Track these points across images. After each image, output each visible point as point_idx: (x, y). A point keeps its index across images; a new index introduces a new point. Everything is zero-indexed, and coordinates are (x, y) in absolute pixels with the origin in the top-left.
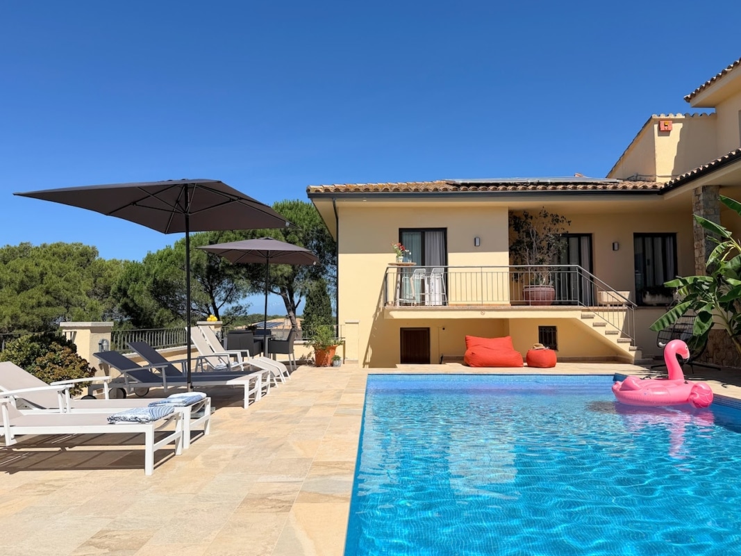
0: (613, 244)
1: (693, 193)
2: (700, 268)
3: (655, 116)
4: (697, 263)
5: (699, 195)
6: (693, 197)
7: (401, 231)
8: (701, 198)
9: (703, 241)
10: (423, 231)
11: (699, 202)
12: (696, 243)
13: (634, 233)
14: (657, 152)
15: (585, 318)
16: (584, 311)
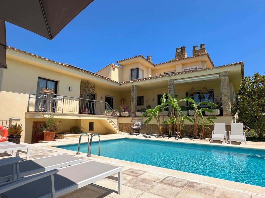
0: (101, 97)
1: (131, 86)
2: (133, 107)
3: (112, 64)
4: (131, 105)
5: (134, 87)
6: (131, 88)
8: (134, 88)
9: (134, 100)
11: (134, 89)
12: (131, 100)
13: (106, 95)
14: (112, 73)
15: (107, 120)
16: (107, 118)
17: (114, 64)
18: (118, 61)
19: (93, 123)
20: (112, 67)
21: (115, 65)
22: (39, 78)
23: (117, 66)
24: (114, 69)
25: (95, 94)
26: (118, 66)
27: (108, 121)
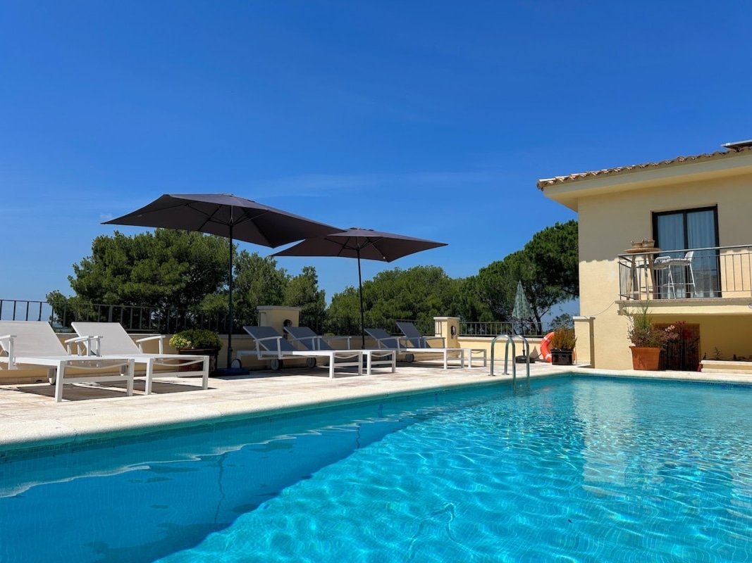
7: (655, 216)
10: (685, 212)
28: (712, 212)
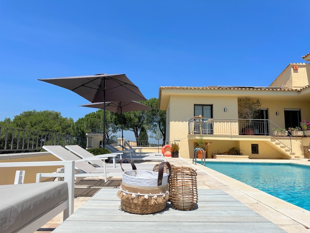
0: (276, 113)
3: (291, 63)
10: (203, 105)
13: (284, 109)
14: (292, 77)
15: (271, 141)
16: (271, 138)
17: (294, 64)
18: (304, 56)
19: (257, 145)
20: (292, 69)
21: (298, 64)
22: (195, 105)
23: (301, 64)
24: (296, 70)
25: (266, 109)
26: (304, 64)
27: (274, 143)
28: (210, 106)
